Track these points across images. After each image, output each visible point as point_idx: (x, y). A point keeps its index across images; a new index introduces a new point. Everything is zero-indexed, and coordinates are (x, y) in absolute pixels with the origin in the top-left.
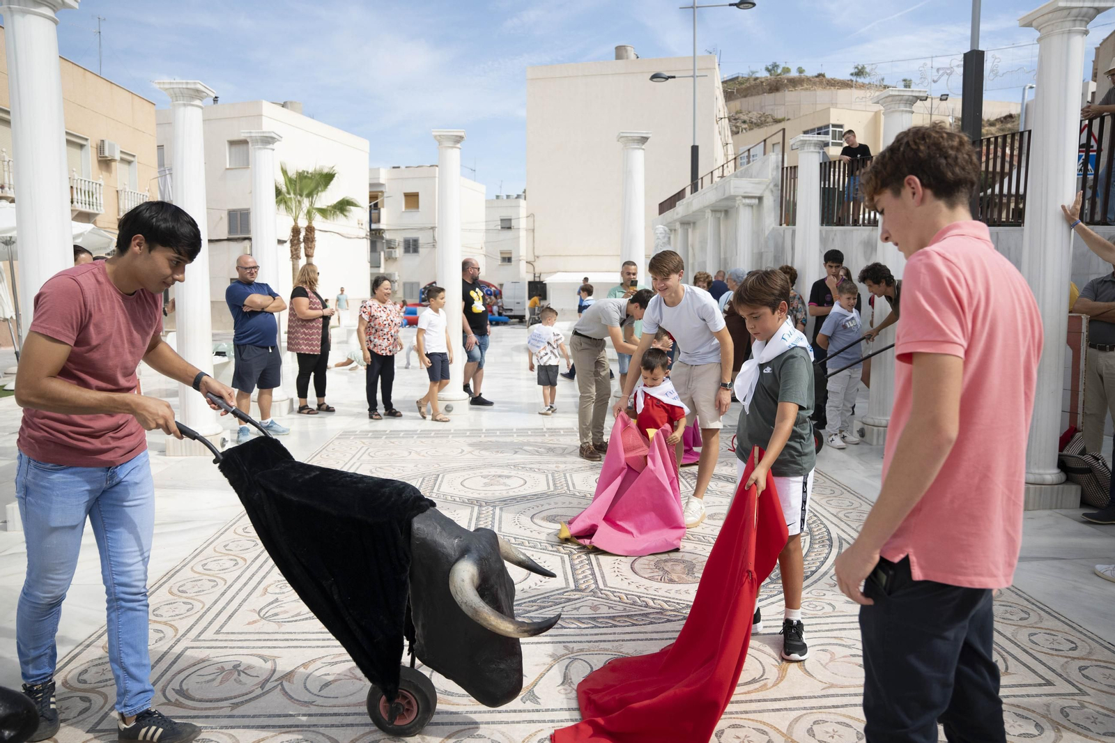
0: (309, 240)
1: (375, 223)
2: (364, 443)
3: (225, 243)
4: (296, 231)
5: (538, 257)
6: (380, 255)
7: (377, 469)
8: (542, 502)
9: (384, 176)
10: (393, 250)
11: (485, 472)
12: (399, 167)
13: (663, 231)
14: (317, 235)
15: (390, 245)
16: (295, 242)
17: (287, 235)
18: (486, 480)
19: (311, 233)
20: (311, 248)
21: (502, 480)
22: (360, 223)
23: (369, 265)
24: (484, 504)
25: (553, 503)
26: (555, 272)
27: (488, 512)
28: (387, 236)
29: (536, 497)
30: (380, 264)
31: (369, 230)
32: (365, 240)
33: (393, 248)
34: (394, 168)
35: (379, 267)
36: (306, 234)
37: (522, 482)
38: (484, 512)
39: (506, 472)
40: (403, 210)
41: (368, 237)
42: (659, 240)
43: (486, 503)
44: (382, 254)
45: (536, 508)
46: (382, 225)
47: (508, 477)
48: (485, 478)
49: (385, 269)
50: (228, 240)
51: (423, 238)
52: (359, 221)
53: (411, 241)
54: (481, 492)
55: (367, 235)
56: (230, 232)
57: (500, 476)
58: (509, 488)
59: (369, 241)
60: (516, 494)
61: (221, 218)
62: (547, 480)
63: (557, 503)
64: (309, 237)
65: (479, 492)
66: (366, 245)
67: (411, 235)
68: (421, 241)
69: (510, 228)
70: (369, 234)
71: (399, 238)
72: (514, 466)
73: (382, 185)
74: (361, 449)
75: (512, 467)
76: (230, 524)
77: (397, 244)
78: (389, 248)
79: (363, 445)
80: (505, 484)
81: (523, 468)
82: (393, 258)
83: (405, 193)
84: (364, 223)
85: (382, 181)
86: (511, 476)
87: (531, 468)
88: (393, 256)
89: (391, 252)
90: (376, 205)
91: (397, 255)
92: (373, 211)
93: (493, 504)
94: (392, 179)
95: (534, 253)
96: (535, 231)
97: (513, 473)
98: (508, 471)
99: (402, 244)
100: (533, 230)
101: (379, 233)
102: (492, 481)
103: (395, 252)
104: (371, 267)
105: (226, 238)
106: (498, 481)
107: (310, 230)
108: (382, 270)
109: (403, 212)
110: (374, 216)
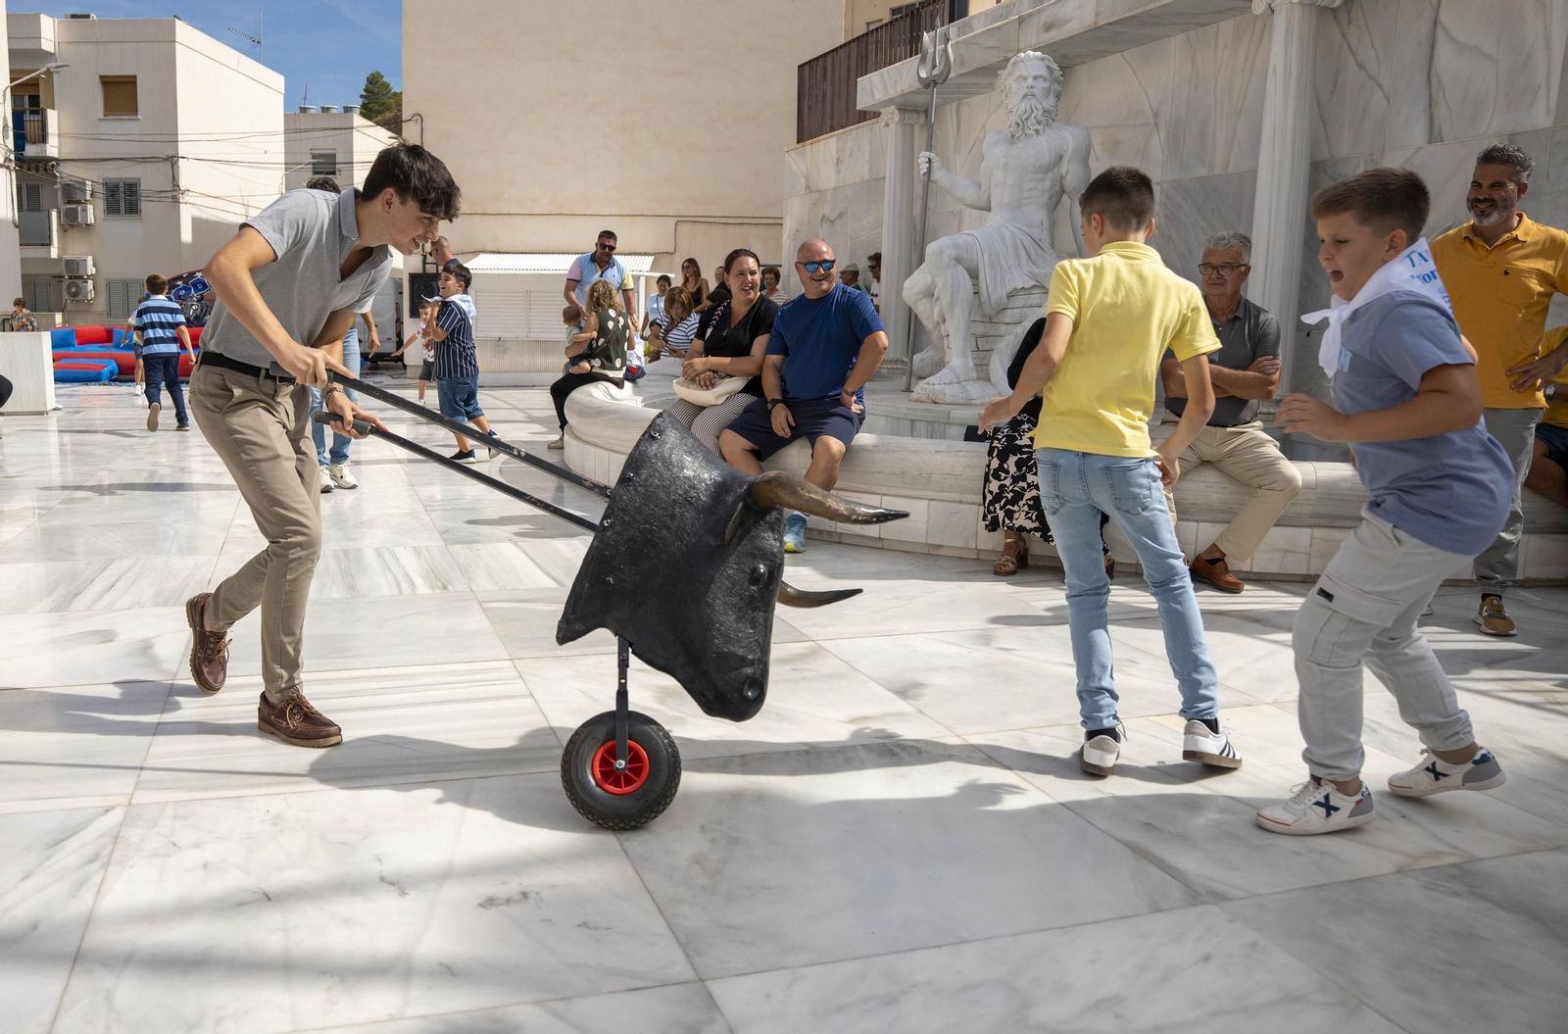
1: (31, 140)
6: (47, 216)
9: (50, 33)
10: (79, 207)
12: (88, 16)
13: (1043, 72)
15: (72, 195)
23: (14, 236)
30: (50, 237)
31: (11, 146)
33: (79, 202)
34: (73, 16)
35: (49, 244)
40: (101, 116)
41: (11, 166)
42: (1033, 102)
44: (54, 214)
46: (52, 149)
49: (61, 248)
51: (149, 179)
53: (122, 185)
55: (7, 159)
59: (12, 176)
67: (120, 173)
68: (144, 186)
70: (12, 162)
71: (90, 178)
73: (48, 55)
77: (88, 193)
78: (69, 202)
82: (80, 225)
83: (101, 77)
85: (47, 45)
88: (80, 220)
89: (76, 210)
90: (35, 100)
91: (91, 219)
92: (27, 117)
94: (70, 42)
99: (100, 189)
101: (44, 166)
103: (85, 210)
104: (25, 243)
108: (54, 252)
109: (100, 120)
110: (30, 127)
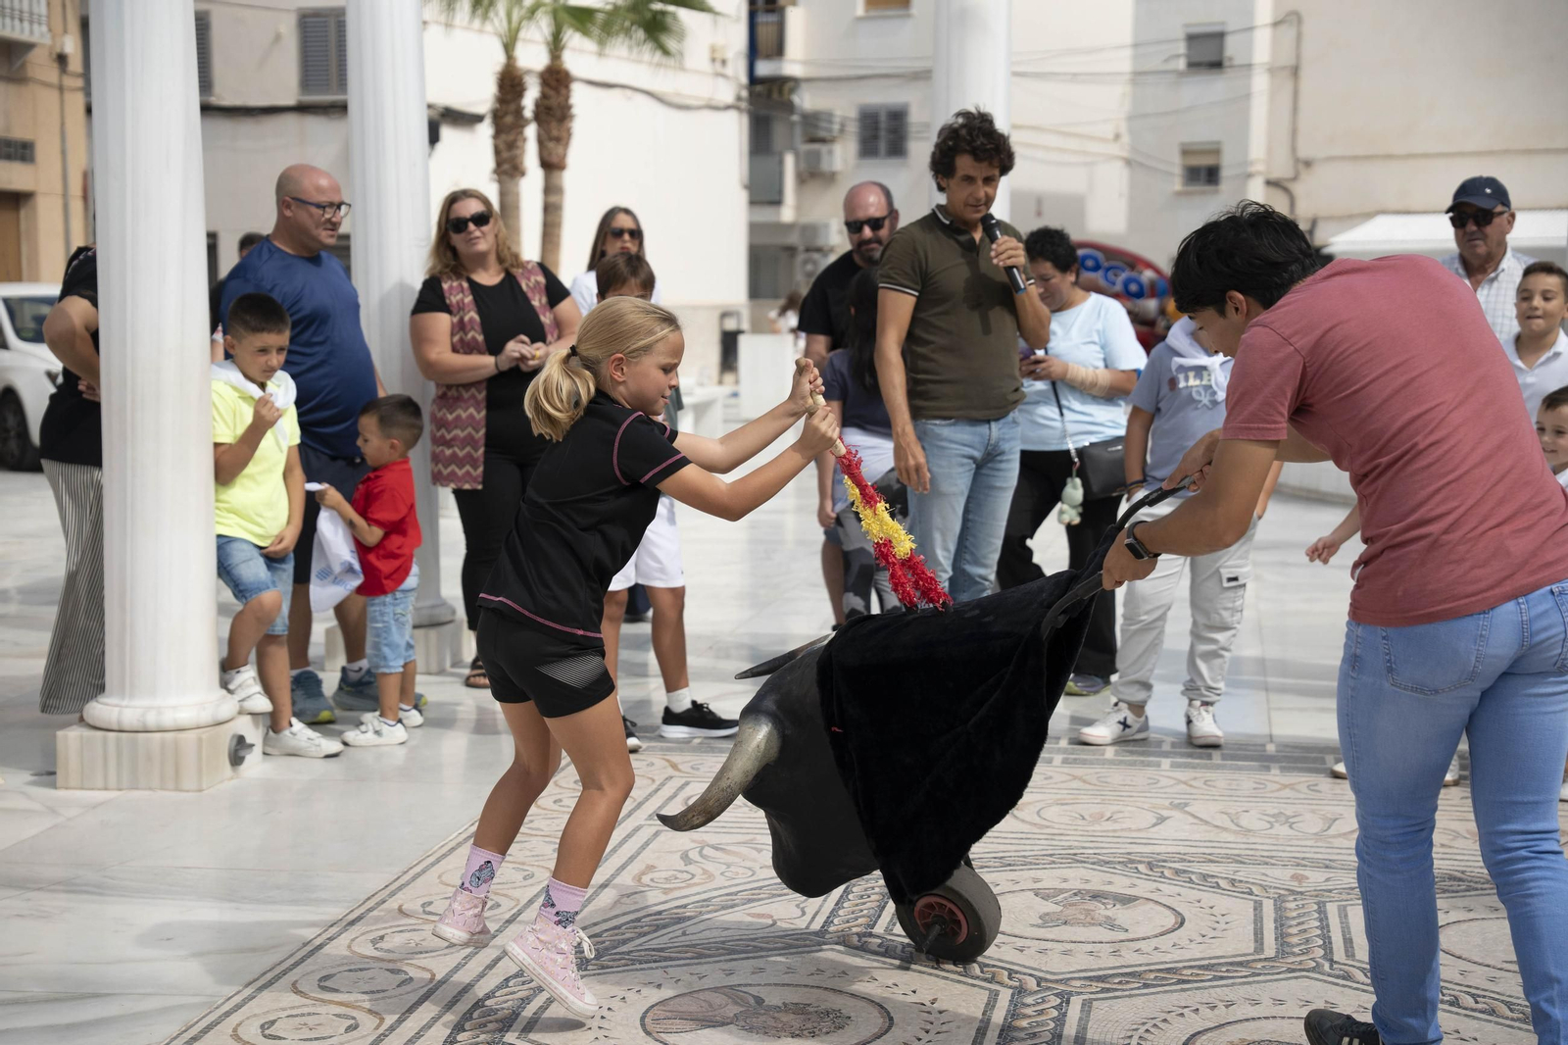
0: (555, 114)
1: (768, 57)
2: (674, 766)
3: (291, 121)
4: (510, 84)
5: (1308, 164)
6: (781, 163)
7: (707, 851)
8: (1229, 994)
10: (823, 148)
11: (1049, 879)
14: (580, 98)
15: (816, 130)
16: (509, 119)
17: (481, 96)
18: (1049, 907)
19: (557, 90)
20: (558, 140)
21: (1101, 910)
22: (718, 56)
23: (743, 197)
24: (1032, 984)
25: (1266, 1001)
26: (1368, 216)
27: (1041, 1012)
28: (806, 100)
29: (1209, 975)
30: (780, 192)
31: (744, 79)
32: (733, 115)
33: (823, 141)
35: (781, 202)
36: (544, 96)
37: (1170, 920)
38: (1029, 1011)
39: (1120, 884)
40: (860, 11)
41: (744, 105)
43: (1039, 981)
44: (790, 161)
45: (1205, 1011)
46: (792, 65)
47: (1126, 900)
48: (1046, 898)
49: (798, 208)
50: (302, 109)
51: (921, 107)
52: (713, 50)
53: (883, 118)
54: (1027, 943)
55: (739, 98)
56: (306, 82)
57: (1096, 896)
58: (1123, 936)
59: (745, 120)
60: (1142, 960)
61: (278, 38)
62: (1258, 920)
63: (1281, 1002)
64: (554, 102)
65: (1020, 943)
66: (733, 130)
67: (882, 97)
68: (914, 118)
69: (1217, 65)
70: (745, 94)
71: (842, 106)
72: (1150, 866)
74: (663, 784)
75: (1142, 868)
76: (226, 1007)
77: (836, 127)
78: (813, 140)
79: (670, 771)
80: (1111, 924)
81: (1177, 872)
82: (822, 175)
84: (730, 55)
86: (1134, 899)
87: (1205, 877)
88: (825, 166)
89: (818, 152)
91: (838, 165)
92: (762, 18)
93: (1062, 987)
95: (1294, 149)
96: (1304, 73)
97: (1143, 888)
98: (1127, 881)
99: (853, 128)
100: (1295, 71)
101: (780, 92)
102: (1070, 911)
103: (830, 152)
104: (753, 202)
105: (291, 101)
106: (1088, 912)
107: (556, 80)
108: (787, 214)
109: (860, 19)
110: (765, 33)
